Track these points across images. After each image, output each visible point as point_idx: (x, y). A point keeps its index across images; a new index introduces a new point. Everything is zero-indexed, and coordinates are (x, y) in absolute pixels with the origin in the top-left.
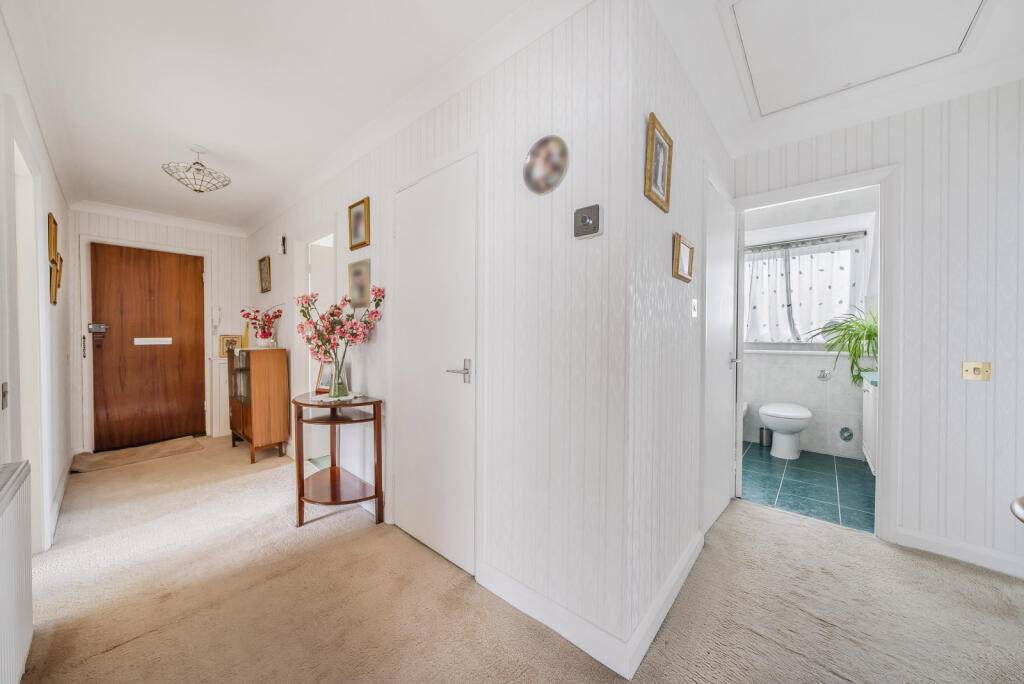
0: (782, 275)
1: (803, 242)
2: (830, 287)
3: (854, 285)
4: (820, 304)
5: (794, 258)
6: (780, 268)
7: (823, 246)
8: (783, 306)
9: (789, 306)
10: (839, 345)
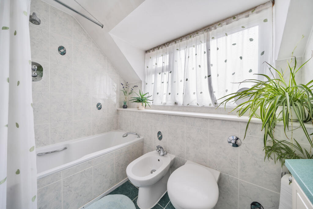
0: (205, 53)
1: (219, 23)
2: (241, 58)
3: (263, 53)
4: (234, 74)
5: (213, 38)
6: (203, 46)
7: (234, 23)
8: (206, 77)
9: (209, 76)
10: (249, 111)
